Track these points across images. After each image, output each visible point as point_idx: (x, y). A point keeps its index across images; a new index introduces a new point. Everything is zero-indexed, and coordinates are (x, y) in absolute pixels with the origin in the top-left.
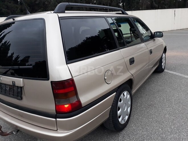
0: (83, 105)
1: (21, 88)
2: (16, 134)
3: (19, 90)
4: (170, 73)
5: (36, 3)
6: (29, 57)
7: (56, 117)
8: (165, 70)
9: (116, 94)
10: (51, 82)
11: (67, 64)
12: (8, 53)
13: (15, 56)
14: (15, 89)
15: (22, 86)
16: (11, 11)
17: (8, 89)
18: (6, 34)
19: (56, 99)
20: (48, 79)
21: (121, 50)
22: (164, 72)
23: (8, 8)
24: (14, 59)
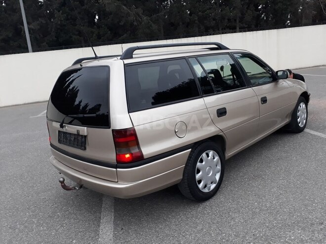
0: (145, 157)
1: (86, 137)
2: (79, 190)
3: (83, 140)
4: (311, 135)
5: (121, 24)
6: (100, 105)
7: (116, 167)
8: (306, 130)
9: (191, 151)
10: (113, 130)
11: (129, 113)
12: (75, 101)
13: (83, 104)
14: (80, 138)
15: (85, 134)
16: (84, 38)
17: (72, 139)
18: (75, 79)
19: (117, 149)
20: (110, 128)
21: (205, 98)
22: (302, 132)
23: (80, 33)
24: (81, 107)
